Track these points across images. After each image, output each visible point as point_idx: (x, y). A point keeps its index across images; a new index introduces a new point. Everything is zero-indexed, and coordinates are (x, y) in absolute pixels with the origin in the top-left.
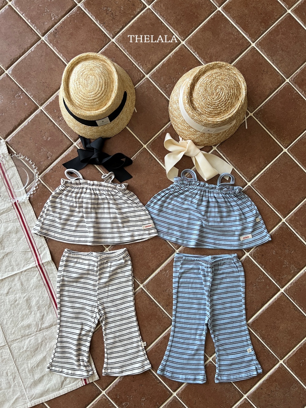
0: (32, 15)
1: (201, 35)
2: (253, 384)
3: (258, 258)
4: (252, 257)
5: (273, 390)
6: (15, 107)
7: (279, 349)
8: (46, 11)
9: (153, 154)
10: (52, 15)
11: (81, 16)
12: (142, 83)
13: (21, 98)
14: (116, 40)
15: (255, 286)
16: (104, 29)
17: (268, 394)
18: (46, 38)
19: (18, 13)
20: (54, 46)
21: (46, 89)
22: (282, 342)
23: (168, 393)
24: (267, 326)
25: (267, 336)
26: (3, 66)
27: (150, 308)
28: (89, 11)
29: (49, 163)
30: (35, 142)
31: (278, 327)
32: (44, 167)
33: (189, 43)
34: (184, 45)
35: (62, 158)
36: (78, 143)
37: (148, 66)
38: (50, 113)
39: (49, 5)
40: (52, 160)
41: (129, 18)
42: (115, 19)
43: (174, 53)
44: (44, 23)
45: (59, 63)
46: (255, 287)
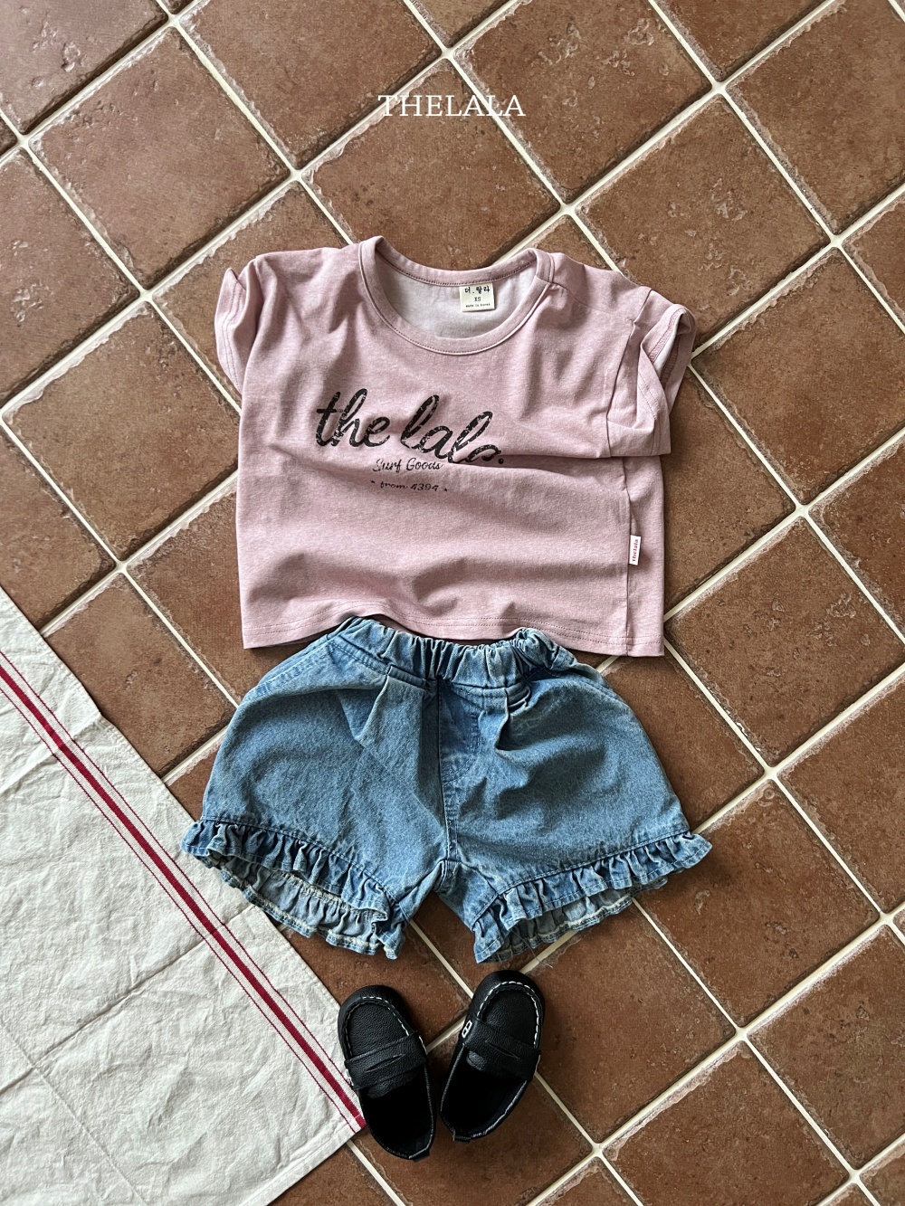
2: (776, 993)
3: (843, 527)
4: (817, 521)
5: (847, 1021)
7: (882, 872)
9: (477, 85)
15: (821, 631)
17: (830, 1032)
22: (897, 846)
23: (459, 998)
24: (847, 785)
25: (846, 820)
29: (67, 87)
31: (888, 792)
32: (45, 102)
36: (189, 16)
40: (79, 76)
46: (820, 636)
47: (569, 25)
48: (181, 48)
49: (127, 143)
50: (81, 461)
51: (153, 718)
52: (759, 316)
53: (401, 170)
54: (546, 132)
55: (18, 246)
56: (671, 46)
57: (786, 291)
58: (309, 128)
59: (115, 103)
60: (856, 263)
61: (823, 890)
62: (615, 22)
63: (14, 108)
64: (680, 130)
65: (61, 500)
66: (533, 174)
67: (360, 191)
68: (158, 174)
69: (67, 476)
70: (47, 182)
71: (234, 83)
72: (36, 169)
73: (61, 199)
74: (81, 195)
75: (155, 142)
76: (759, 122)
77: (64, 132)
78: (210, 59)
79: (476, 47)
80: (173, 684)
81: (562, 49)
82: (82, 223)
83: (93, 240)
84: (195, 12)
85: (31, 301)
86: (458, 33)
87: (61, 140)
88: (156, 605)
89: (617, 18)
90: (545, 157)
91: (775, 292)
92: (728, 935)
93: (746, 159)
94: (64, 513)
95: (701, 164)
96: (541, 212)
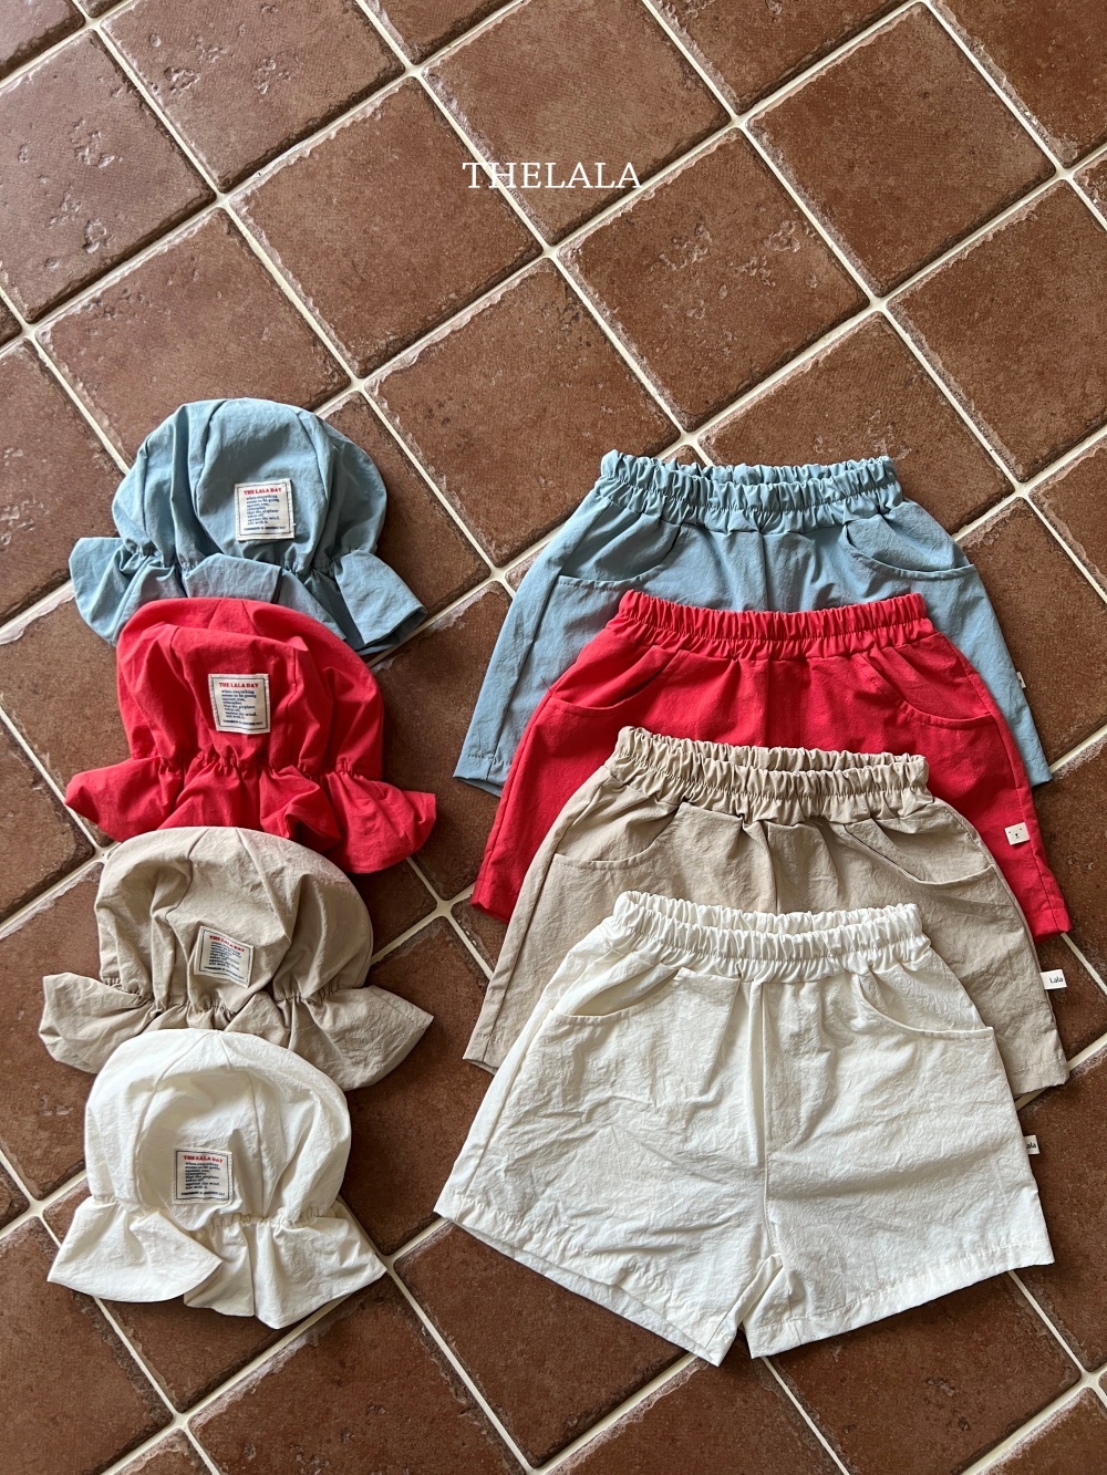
47: (698, 225)
48: (229, 233)
50: (63, 719)
53: (485, 384)
54: (665, 347)
55: (10, 454)
56: (821, 253)
58: (377, 331)
59: (145, 292)
60: (1047, 518)
61: (1005, 1336)
62: (754, 225)
63: (21, 292)
64: (829, 351)
65: (33, 767)
66: (648, 395)
67: (435, 407)
68: (189, 377)
69: (43, 737)
70: (54, 380)
71: (291, 276)
72: (42, 364)
73: (70, 401)
74: (93, 397)
75: (188, 340)
76: (927, 346)
77: (81, 323)
78: (264, 247)
79: (584, 246)
81: (688, 253)
82: (92, 431)
83: (104, 451)
84: (249, 192)
85: (21, 521)
86: (563, 230)
87: (74, 332)
89: (756, 220)
90: (663, 376)
92: (875, 1393)
93: (911, 388)
94: (35, 783)
95: (855, 392)
96: (657, 440)
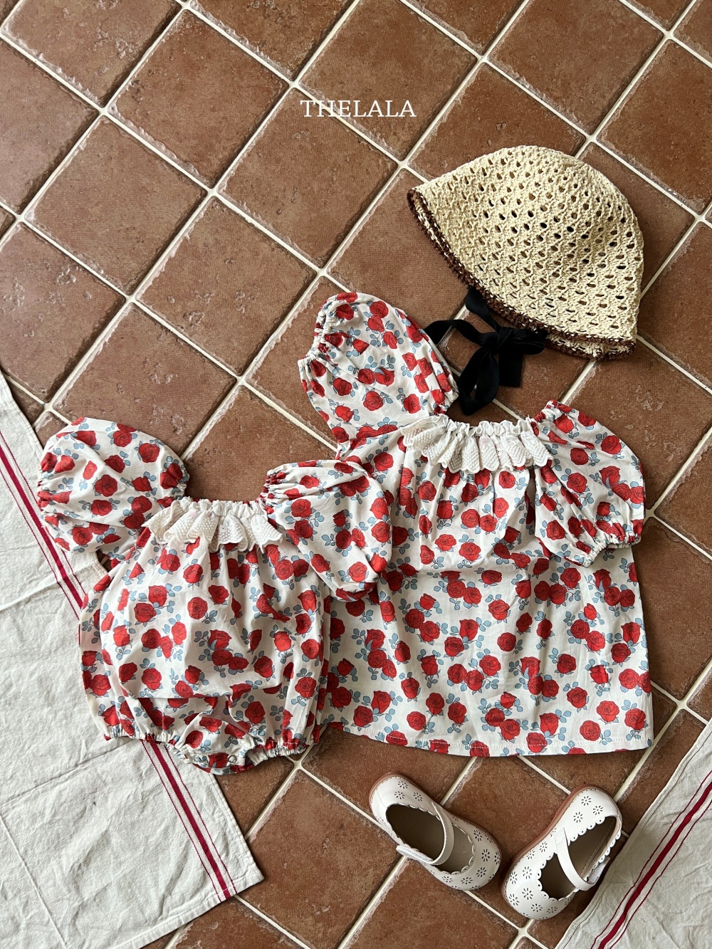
0: (63, 53)
1: (528, 31)
6: (62, 309)
8: (100, 37)
10: (118, 45)
11: (198, 33)
12: (393, 186)
13: (74, 281)
14: (304, 82)
16: (264, 59)
18: (113, 109)
19: (24, 56)
20: (138, 127)
21: (136, 246)
26: (9, 204)
27: (527, 792)
28: (218, 17)
29: (180, 446)
30: (131, 394)
33: (501, 56)
34: (486, 64)
35: (213, 424)
36: (251, 375)
37: (403, 138)
38: (159, 308)
39: (106, 20)
40: (187, 435)
41: (328, 18)
42: (289, 27)
43: (464, 92)
44: (99, 70)
45: (160, 169)
49: (231, 471)
51: (348, 868)
52: (692, 470)
57: (706, 448)
80: (356, 839)
88: (329, 786)
91: (697, 450)
